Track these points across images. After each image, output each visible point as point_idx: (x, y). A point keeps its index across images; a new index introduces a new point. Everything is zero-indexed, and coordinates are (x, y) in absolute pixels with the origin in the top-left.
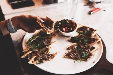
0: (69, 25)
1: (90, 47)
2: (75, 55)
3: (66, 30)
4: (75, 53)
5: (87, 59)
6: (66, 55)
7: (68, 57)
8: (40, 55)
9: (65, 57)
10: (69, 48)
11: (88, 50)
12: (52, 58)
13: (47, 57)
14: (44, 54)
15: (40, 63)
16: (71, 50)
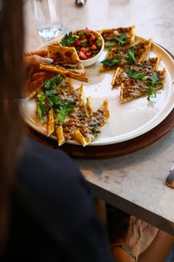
0: (82, 41)
1: (146, 62)
2: (137, 89)
3: (85, 54)
4: (134, 85)
5: (161, 84)
6: (124, 98)
7: (129, 99)
8: (82, 123)
9: (125, 100)
10: (115, 83)
11: (150, 69)
12: (108, 116)
13: (98, 119)
14: (86, 117)
15: (96, 136)
16: (122, 84)
